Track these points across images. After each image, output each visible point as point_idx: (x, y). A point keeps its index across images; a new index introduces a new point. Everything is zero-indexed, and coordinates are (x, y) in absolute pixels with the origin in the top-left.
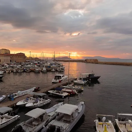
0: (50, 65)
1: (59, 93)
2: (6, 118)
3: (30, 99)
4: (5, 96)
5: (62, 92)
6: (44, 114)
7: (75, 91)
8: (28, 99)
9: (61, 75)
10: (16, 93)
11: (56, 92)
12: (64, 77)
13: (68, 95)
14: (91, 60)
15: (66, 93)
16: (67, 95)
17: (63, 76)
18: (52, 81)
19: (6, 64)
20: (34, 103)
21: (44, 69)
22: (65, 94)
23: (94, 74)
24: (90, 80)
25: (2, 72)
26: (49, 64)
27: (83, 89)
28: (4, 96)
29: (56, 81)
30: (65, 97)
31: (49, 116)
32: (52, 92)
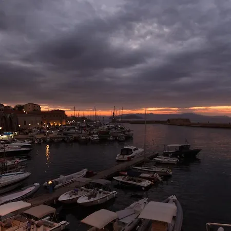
0: (107, 129)
1: (135, 181)
2: (45, 225)
3: (82, 190)
4: (38, 184)
5: (140, 179)
6: (114, 221)
7: (158, 176)
8: (77, 191)
9: (133, 148)
10: (57, 180)
11: (129, 180)
12: (136, 151)
13: (151, 184)
14: (177, 120)
15: (147, 181)
16: (149, 184)
17: (135, 149)
18: (117, 158)
19: (35, 129)
20: (90, 197)
21: (96, 137)
22: (146, 183)
23: (189, 146)
24: (183, 155)
25: (30, 142)
26: (106, 127)
27: (171, 173)
28: (36, 184)
29: (123, 157)
30: (147, 188)
31: (124, 224)
32: (121, 180)
